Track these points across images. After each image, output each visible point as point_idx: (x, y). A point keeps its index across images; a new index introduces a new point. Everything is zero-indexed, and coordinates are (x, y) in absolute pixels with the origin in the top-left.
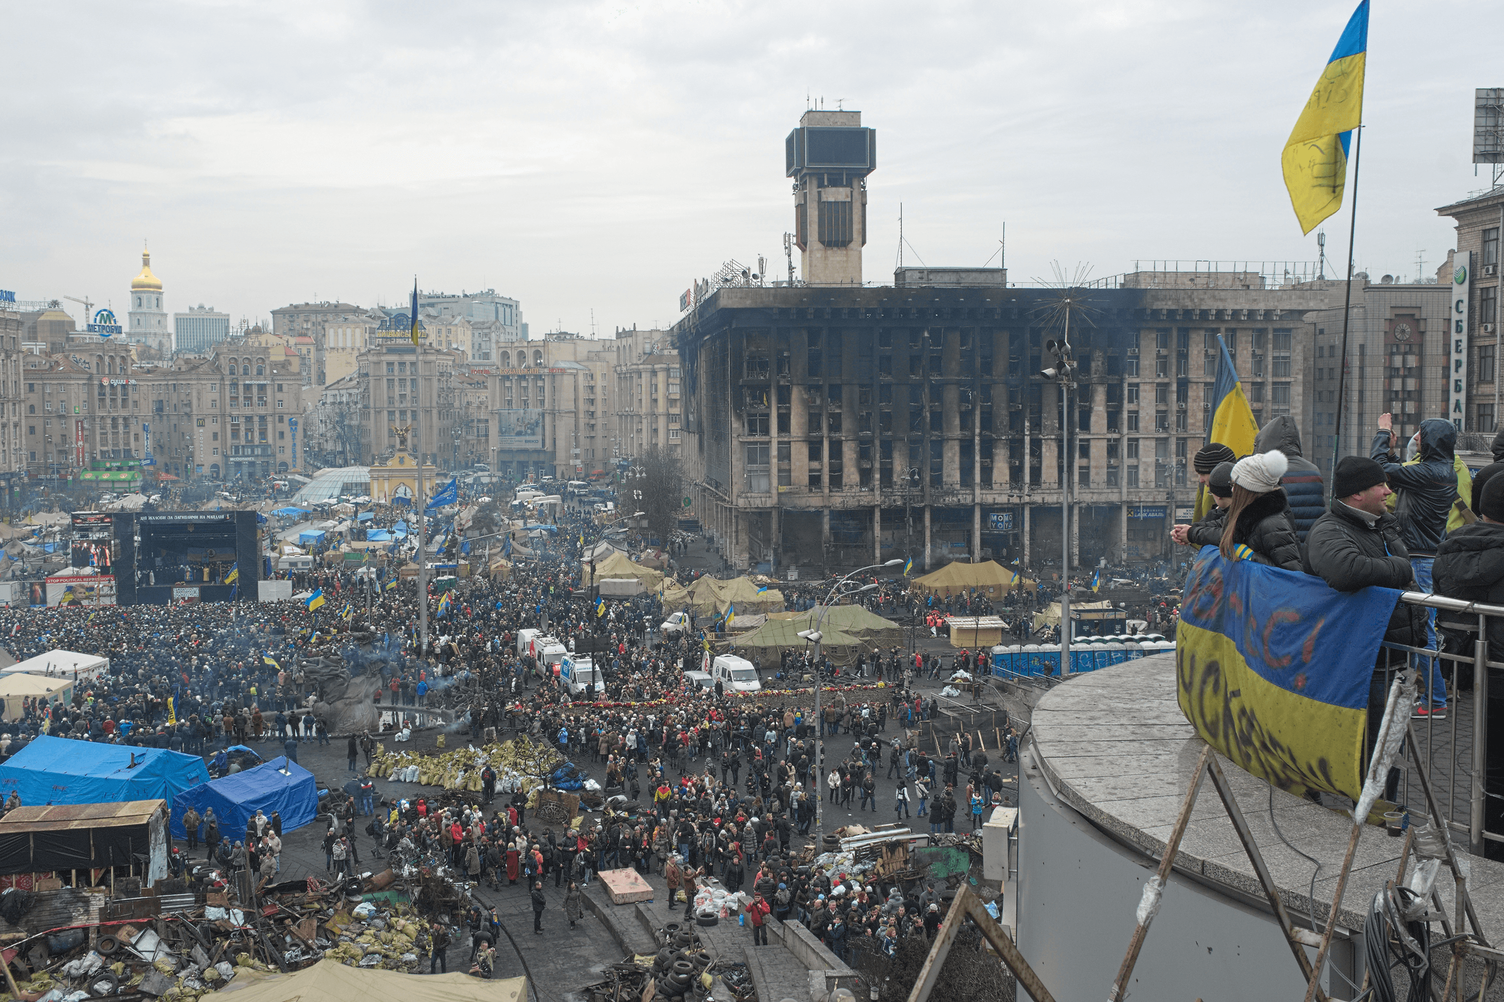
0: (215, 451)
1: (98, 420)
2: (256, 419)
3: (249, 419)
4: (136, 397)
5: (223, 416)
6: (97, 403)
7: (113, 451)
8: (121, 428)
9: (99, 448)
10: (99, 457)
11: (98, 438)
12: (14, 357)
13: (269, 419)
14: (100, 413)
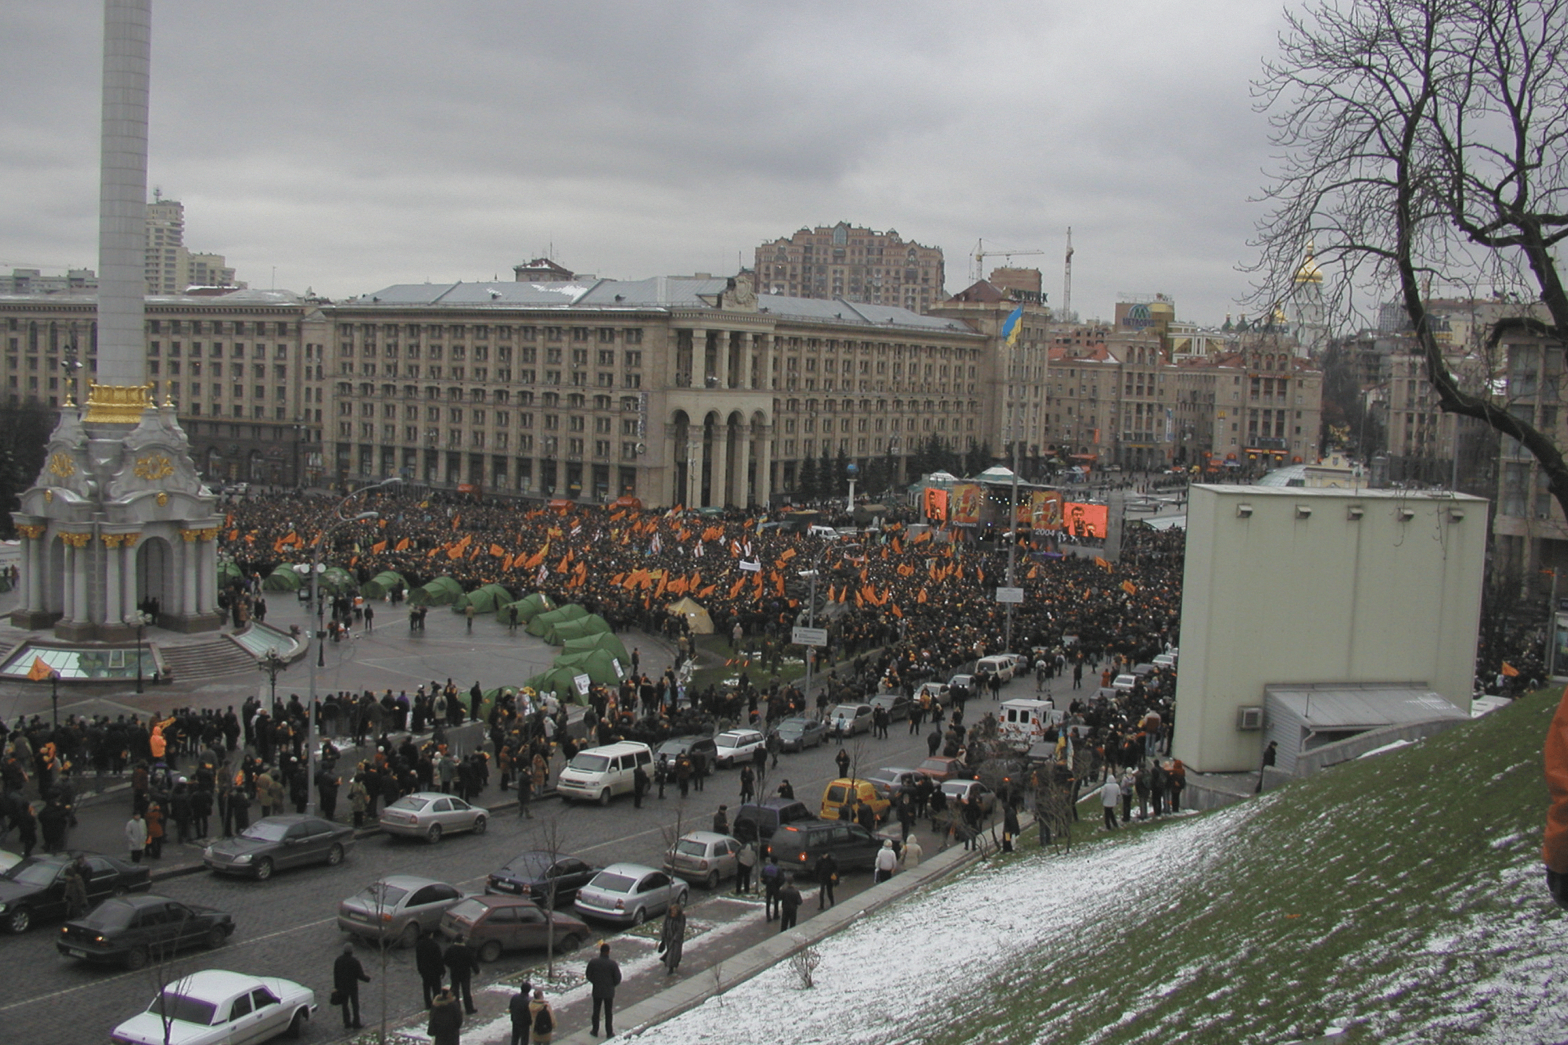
0: (1234, 441)
1: (1123, 406)
2: (1274, 413)
3: (1267, 412)
4: (1162, 386)
5: (1243, 408)
6: (1124, 389)
7: (1136, 435)
8: (1145, 414)
9: (1122, 429)
10: (1121, 439)
11: (1122, 421)
12: (1039, 346)
13: (1287, 414)
14: (1124, 399)
